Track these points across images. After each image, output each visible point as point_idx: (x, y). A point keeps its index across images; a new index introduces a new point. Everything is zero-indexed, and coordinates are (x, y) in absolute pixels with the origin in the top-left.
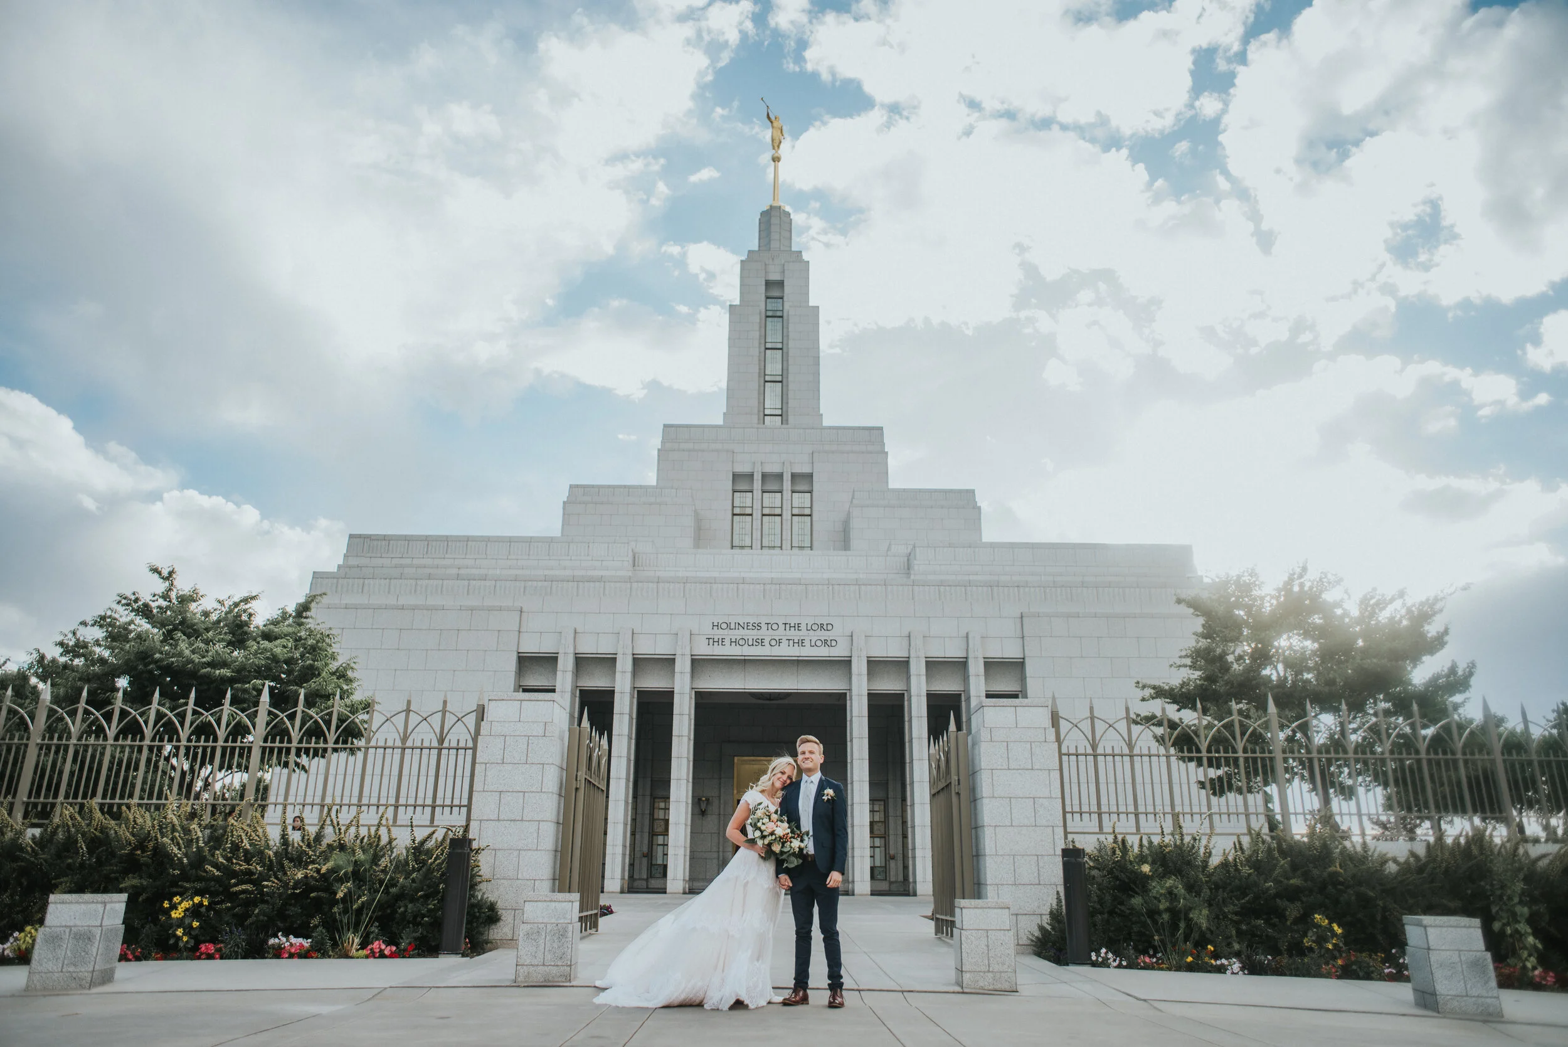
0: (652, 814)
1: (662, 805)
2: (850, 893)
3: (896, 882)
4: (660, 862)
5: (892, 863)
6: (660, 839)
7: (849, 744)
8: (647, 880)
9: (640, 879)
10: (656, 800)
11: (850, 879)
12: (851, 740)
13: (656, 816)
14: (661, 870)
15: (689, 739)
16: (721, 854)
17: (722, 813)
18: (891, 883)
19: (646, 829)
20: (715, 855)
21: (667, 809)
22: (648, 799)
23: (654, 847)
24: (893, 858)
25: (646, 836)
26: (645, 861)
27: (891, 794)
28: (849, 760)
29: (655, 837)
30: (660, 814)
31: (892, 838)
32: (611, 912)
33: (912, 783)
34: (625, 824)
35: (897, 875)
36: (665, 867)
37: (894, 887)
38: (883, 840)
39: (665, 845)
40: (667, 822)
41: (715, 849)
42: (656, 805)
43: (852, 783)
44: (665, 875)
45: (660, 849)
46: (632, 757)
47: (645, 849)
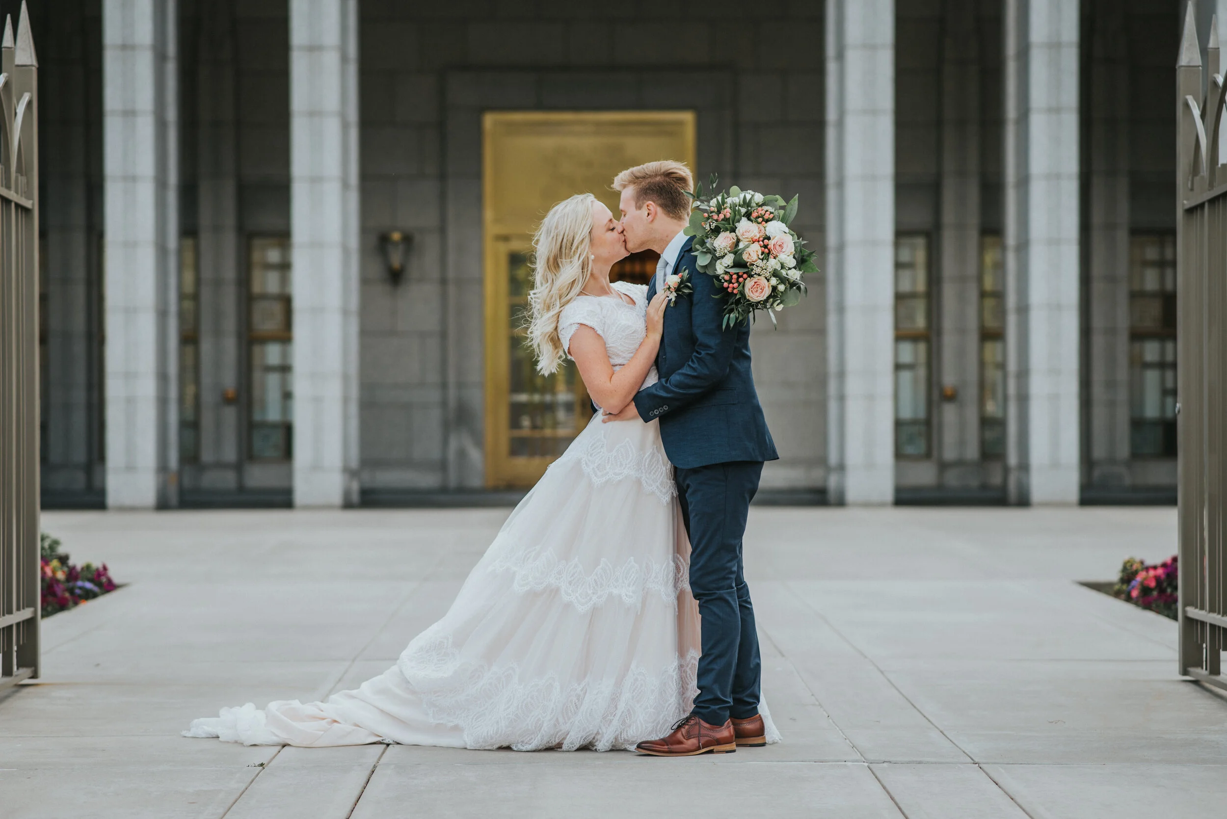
0: (244, 281)
1: (274, 256)
2: (832, 496)
3: (960, 463)
4: (273, 415)
5: (949, 413)
6: (272, 353)
7: (831, 67)
8: (239, 467)
9: (220, 465)
10: (257, 242)
11: (833, 459)
12: (840, 56)
13: (257, 288)
14: (278, 437)
15: (344, 59)
16: (452, 393)
17: (451, 274)
18: (943, 466)
19: (230, 324)
20: (434, 396)
21: (285, 267)
22: (230, 241)
23: (257, 375)
24: (951, 397)
25: (230, 345)
26: (230, 415)
27: (949, 217)
28: (831, 115)
29: (257, 349)
30: (270, 283)
31: (949, 340)
32: (109, 587)
33: (1024, 181)
34: (162, 314)
35: (962, 443)
36: (287, 430)
37: (952, 479)
38: (922, 347)
39: (285, 369)
40: (286, 301)
41: (433, 377)
42: (256, 256)
43: (841, 184)
44: (287, 452)
45: (273, 380)
46: (172, 114)
47: (229, 380)
